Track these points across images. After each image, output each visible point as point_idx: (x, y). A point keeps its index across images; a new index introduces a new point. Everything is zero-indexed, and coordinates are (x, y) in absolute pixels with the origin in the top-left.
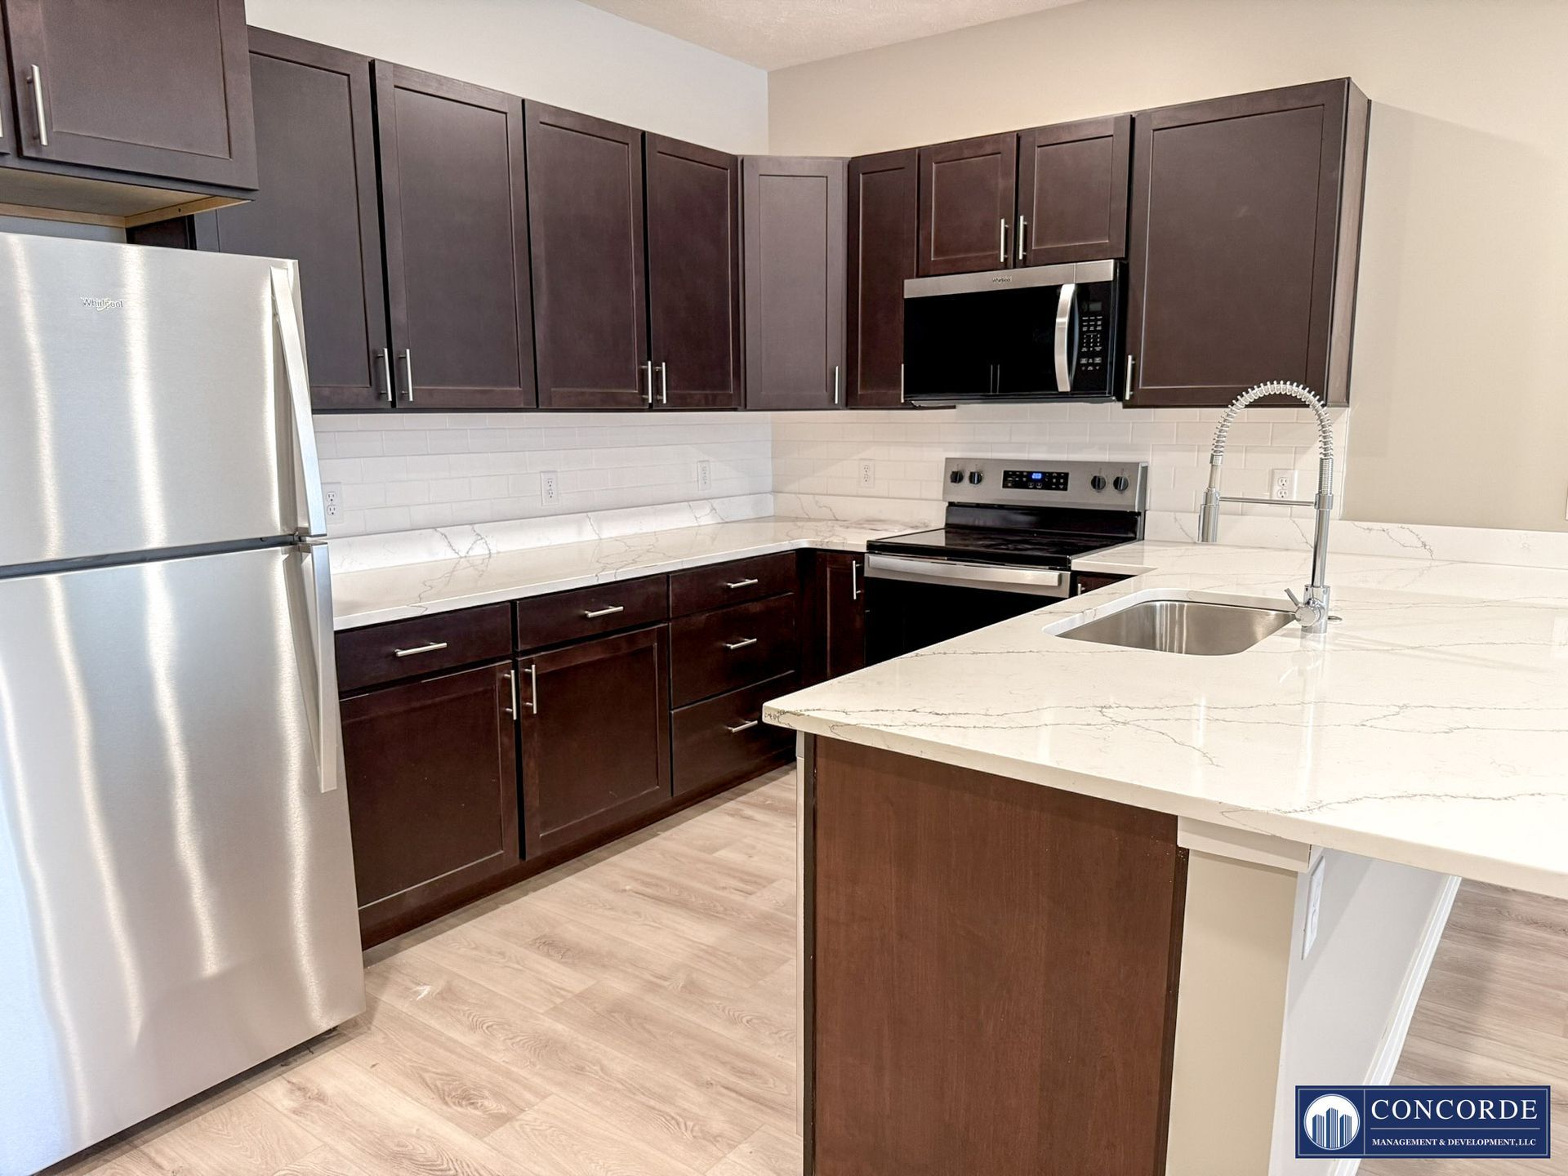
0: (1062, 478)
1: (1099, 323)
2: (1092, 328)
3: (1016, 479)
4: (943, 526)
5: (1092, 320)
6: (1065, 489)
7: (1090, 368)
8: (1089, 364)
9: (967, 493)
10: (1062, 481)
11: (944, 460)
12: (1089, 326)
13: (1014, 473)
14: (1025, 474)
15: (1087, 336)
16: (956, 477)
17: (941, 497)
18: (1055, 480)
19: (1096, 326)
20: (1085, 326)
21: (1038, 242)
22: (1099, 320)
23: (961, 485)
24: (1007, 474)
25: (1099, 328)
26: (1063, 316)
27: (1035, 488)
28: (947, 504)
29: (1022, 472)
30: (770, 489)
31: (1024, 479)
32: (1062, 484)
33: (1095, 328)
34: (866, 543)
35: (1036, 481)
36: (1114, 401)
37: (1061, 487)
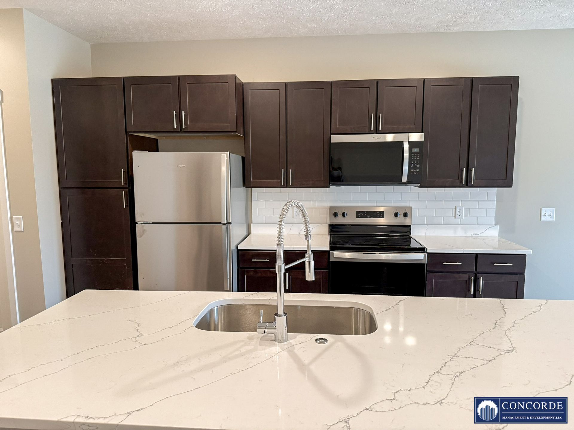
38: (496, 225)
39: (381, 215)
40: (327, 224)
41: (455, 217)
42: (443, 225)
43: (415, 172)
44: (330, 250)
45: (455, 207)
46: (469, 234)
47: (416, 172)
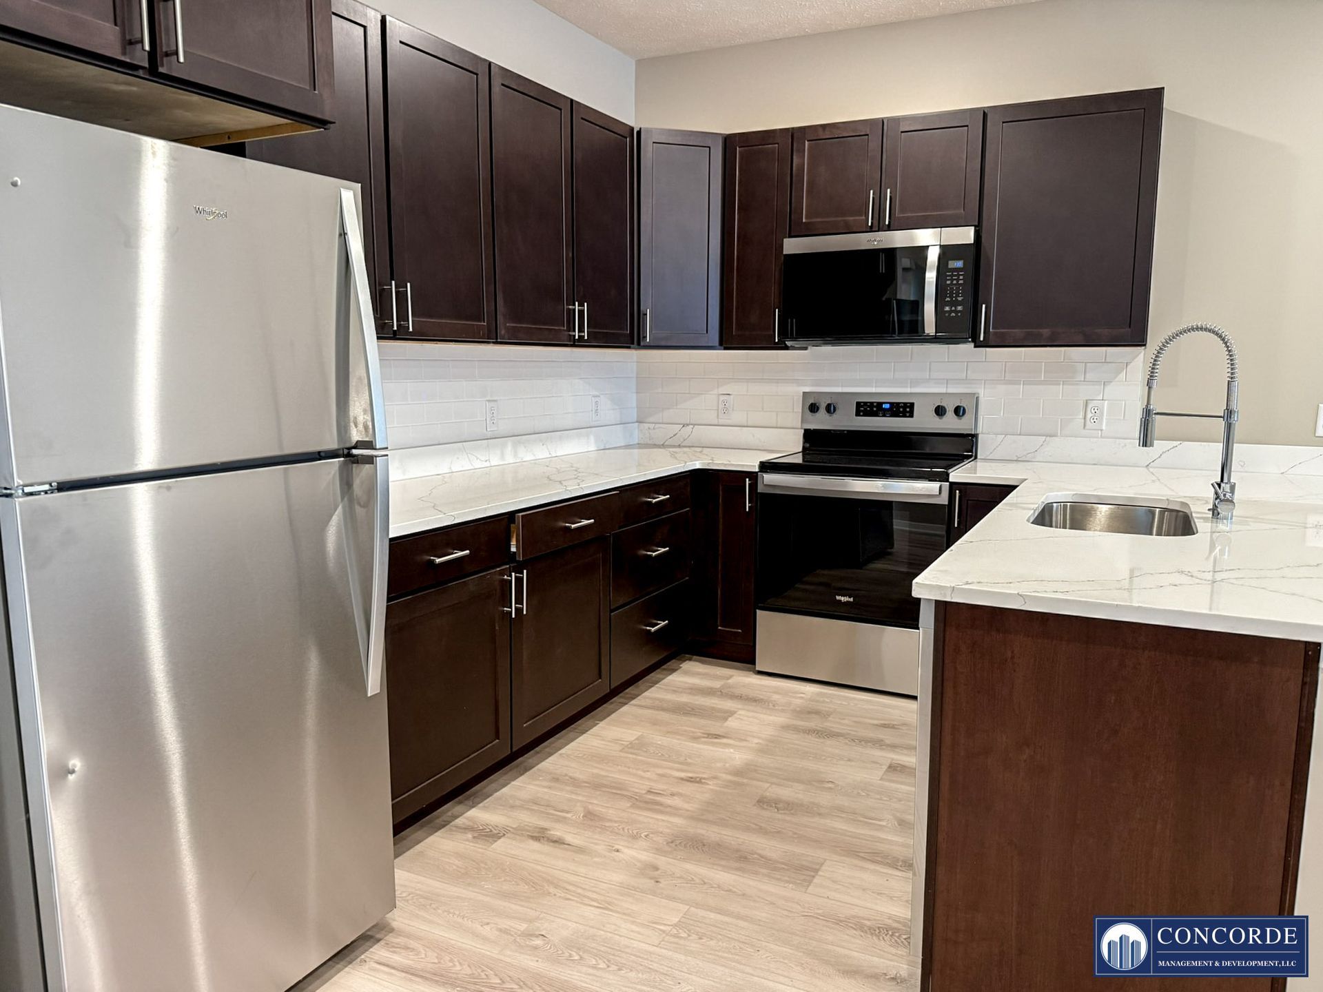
0: (908, 407)
1: (961, 277)
2: (955, 282)
3: (867, 408)
4: (801, 450)
5: (955, 275)
6: (911, 416)
7: (953, 314)
8: (951, 311)
9: (822, 422)
10: (908, 410)
11: (802, 394)
12: (952, 280)
13: (865, 403)
14: (875, 404)
15: (950, 288)
16: (814, 408)
17: (799, 425)
18: (904, 409)
19: (958, 280)
20: (948, 280)
21: (902, 211)
22: (961, 275)
23: (817, 415)
24: (858, 404)
25: (961, 282)
26: (931, 271)
27: (884, 416)
28: (803, 431)
29: (872, 403)
30: (635, 420)
31: (875, 409)
32: (908, 412)
33: (958, 282)
34: (758, 463)
35: (885, 410)
36: (970, 342)
37: (908, 415)
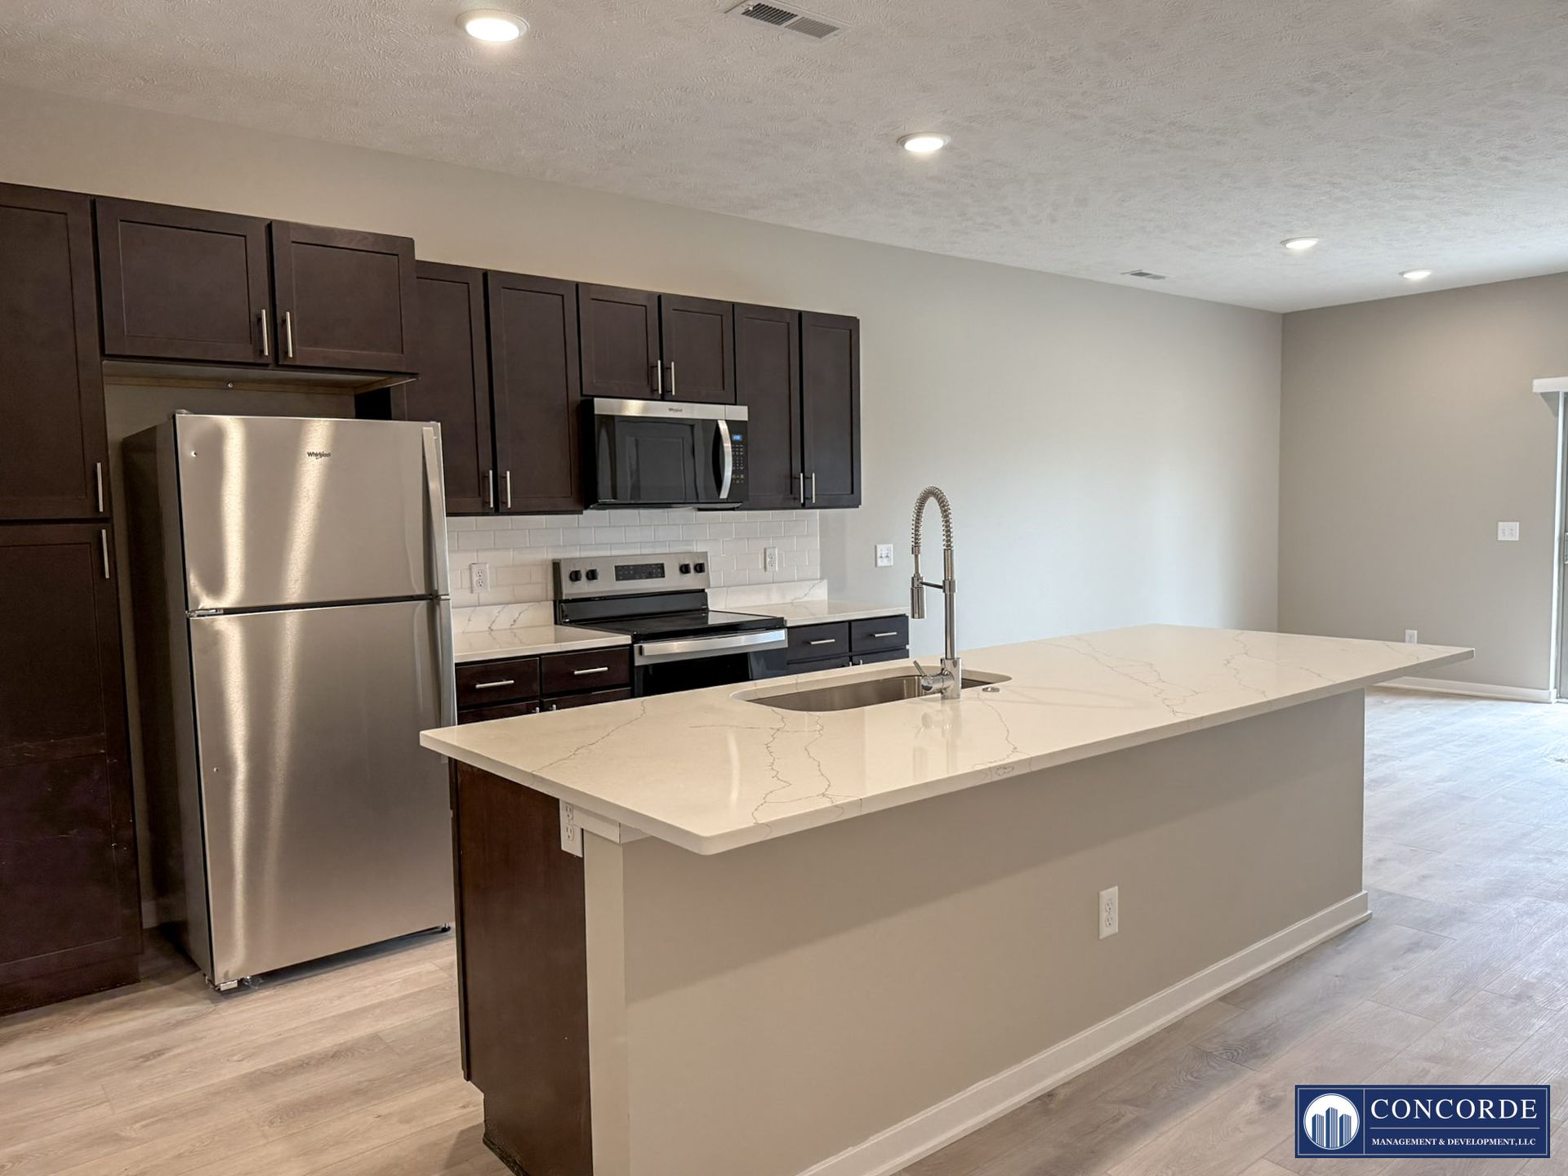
38: (822, 578)
39: (657, 571)
40: (547, 600)
41: (765, 567)
42: (749, 585)
43: (738, 479)
44: (634, 643)
45: (763, 550)
46: (788, 599)
47: (740, 479)
